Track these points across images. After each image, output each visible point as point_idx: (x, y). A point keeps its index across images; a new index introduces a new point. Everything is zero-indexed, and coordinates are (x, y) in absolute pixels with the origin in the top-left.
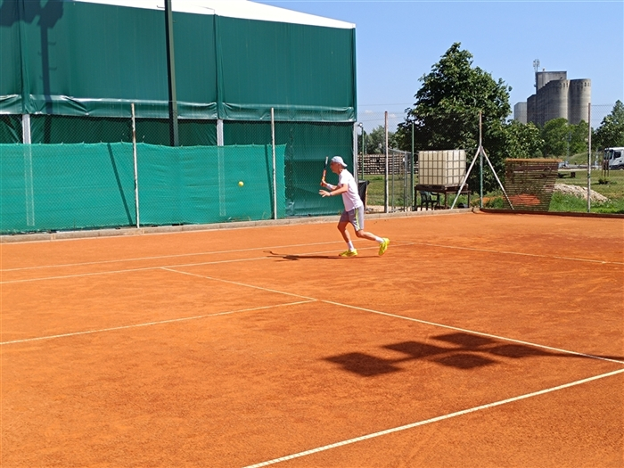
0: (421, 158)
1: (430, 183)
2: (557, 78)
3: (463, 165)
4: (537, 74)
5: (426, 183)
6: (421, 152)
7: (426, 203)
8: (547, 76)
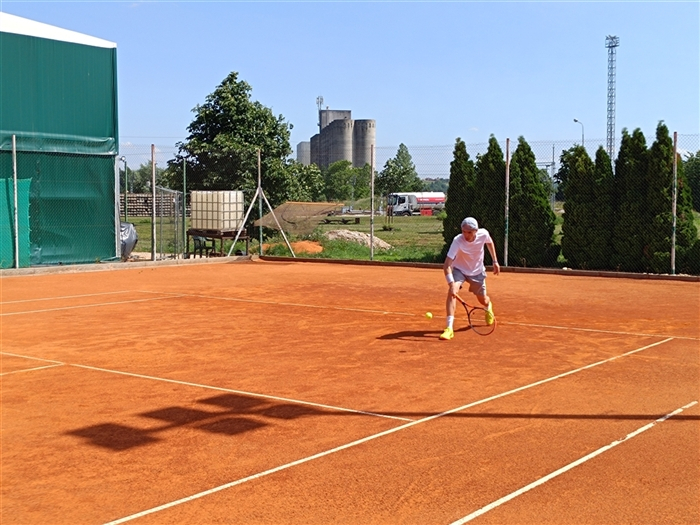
0: (193, 199)
1: (205, 227)
2: (341, 118)
3: (241, 207)
4: (321, 112)
5: (199, 227)
6: (194, 192)
7: (200, 250)
8: (331, 114)
